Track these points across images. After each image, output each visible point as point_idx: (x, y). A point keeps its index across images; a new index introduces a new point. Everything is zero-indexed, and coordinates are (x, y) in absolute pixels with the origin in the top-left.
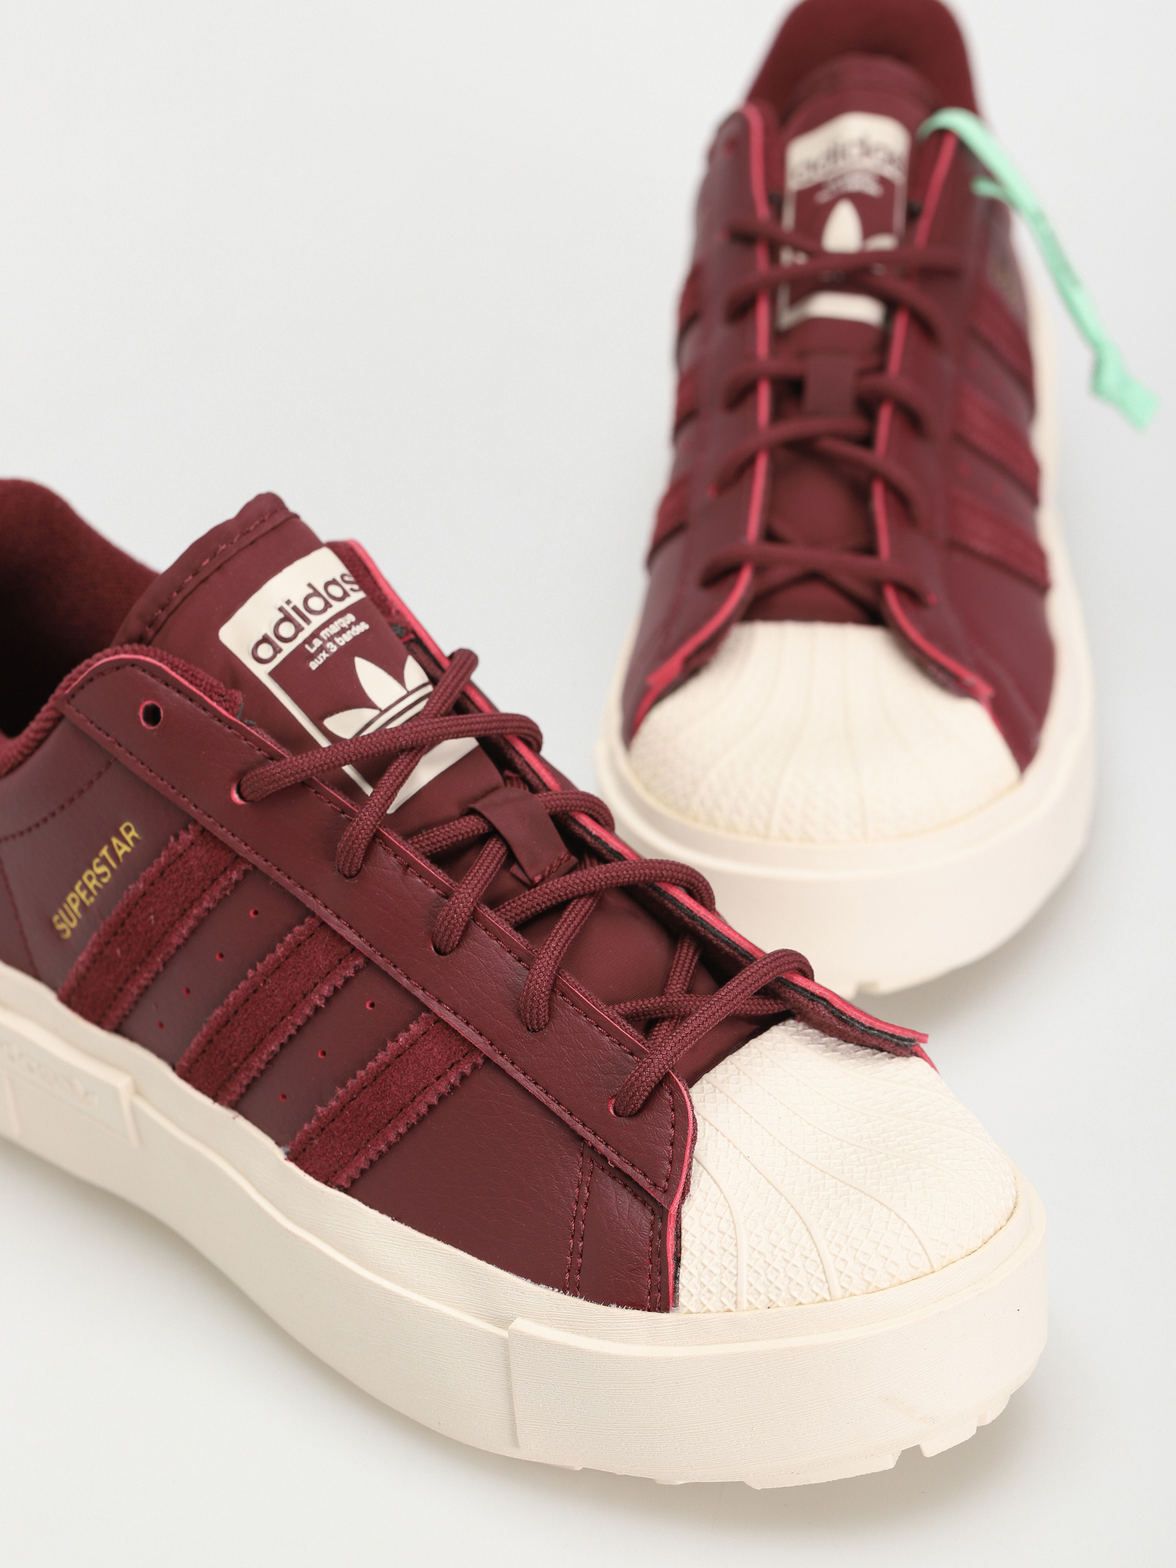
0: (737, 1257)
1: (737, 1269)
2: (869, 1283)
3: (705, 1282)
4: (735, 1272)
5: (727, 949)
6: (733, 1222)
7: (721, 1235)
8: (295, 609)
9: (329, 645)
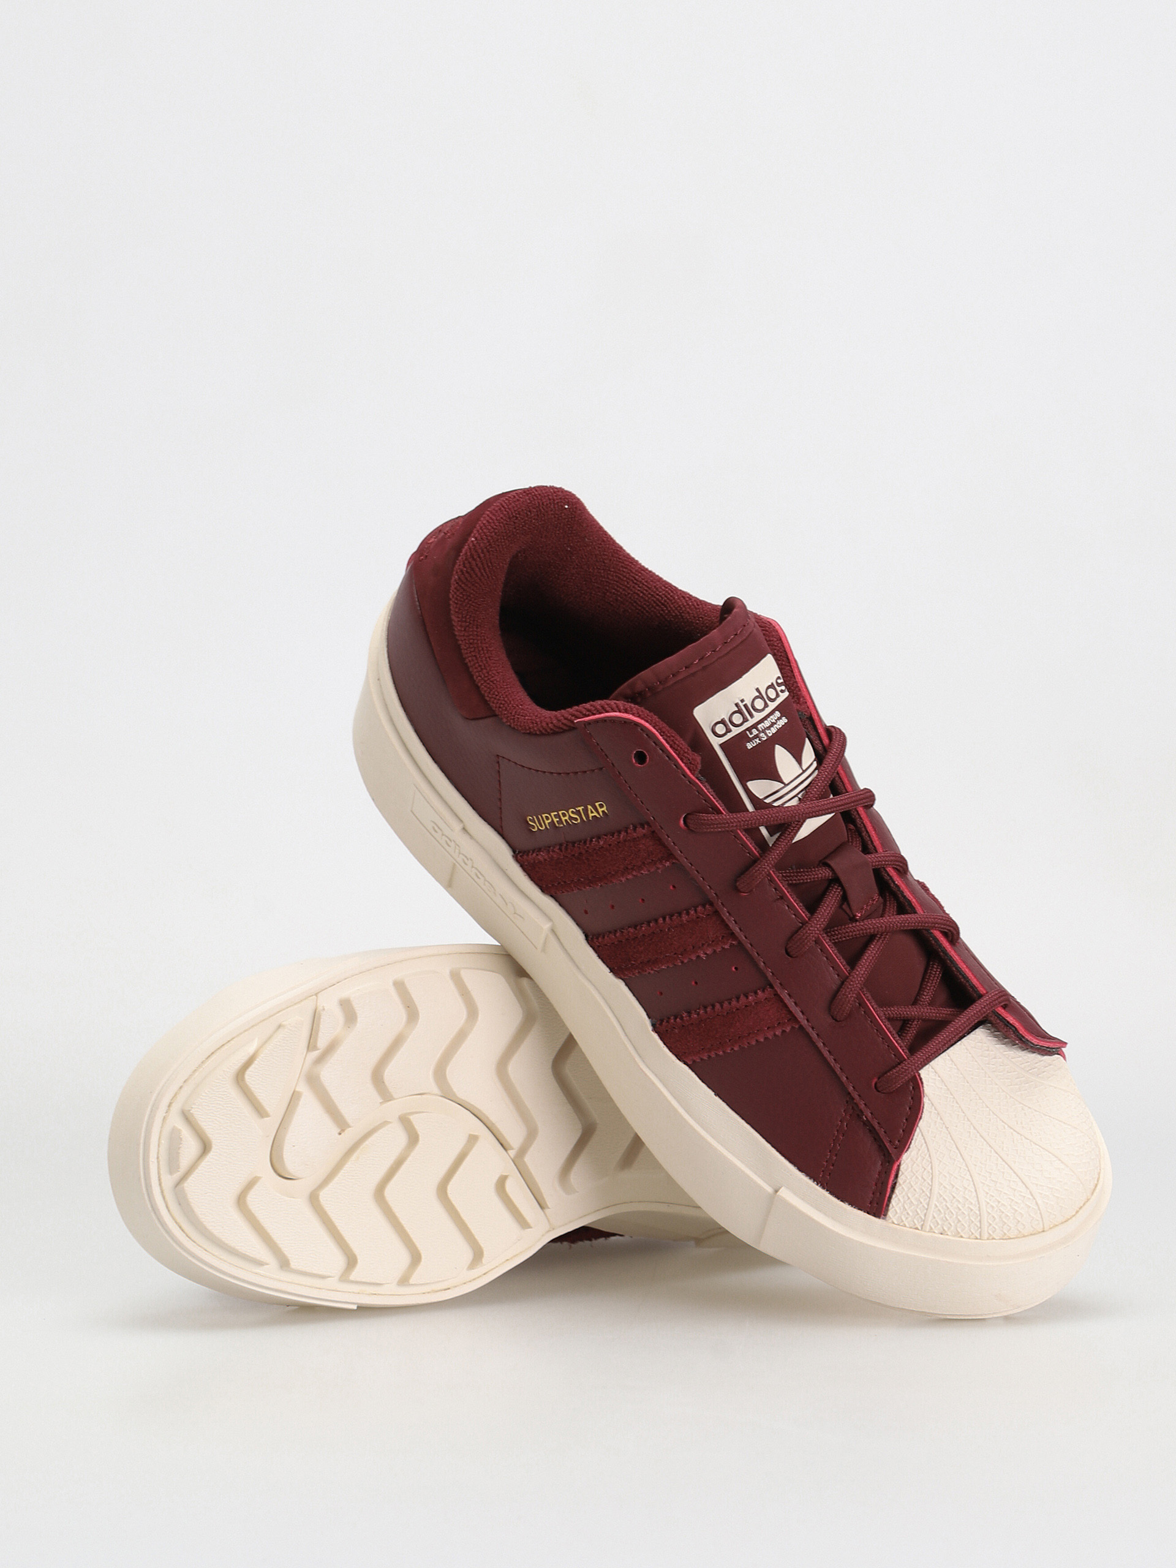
0: (930, 1198)
1: (928, 1205)
2: (1005, 1234)
3: (906, 1207)
4: (926, 1206)
5: (962, 980)
6: (932, 1174)
7: (923, 1181)
8: (745, 706)
9: (762, 735)
